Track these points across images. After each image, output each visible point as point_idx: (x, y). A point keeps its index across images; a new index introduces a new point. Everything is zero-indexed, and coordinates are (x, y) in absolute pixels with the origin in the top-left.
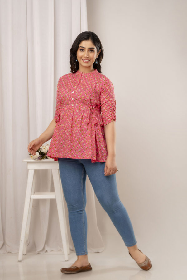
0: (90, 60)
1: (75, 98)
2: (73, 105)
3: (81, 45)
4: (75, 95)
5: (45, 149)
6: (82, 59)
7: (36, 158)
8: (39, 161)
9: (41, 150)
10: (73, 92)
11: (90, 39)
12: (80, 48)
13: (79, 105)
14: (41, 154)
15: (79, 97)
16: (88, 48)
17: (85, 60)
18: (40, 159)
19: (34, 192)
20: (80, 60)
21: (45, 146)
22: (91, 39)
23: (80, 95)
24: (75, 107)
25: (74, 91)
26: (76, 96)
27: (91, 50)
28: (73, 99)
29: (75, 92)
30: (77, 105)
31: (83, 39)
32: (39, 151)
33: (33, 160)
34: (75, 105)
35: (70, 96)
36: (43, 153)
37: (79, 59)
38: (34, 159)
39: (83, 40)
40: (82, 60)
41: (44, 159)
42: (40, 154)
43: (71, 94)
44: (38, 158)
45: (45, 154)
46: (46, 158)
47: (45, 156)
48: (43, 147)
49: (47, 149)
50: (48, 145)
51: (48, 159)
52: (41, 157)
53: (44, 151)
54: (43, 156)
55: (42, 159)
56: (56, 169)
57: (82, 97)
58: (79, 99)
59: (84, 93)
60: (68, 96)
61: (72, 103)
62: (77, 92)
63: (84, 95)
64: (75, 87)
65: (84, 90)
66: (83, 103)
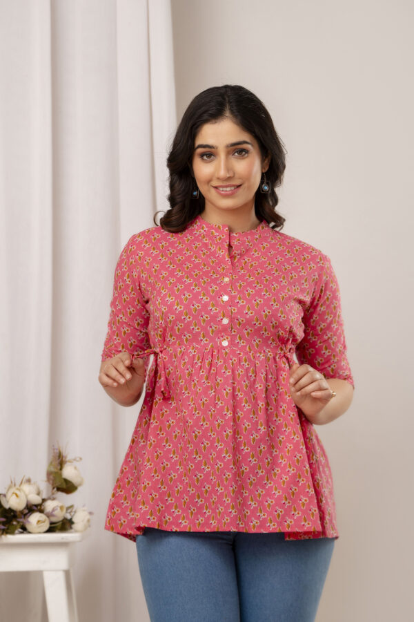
0: (239, 186)
1: (232, 320)
2: (225, 343)
4: (234, 310)
5: (17, 496)
6: (214, 187)
10: (226, 298)
11: (228, 113)
12: (200, 150)
13: (248, 342)
15: (250, 314)
16: (227, 146)
17: (225, 189)
20: (209, 191)
21: (17, 486)
23: (253, 309)
24: (233, 352)
25: (227, 293)
26: (239, 312)
28: (226, 321)
29: (232, 298)
30: (242, 343)
34: (232, 343)
35: (214, 310)
36: (10, 510)
37: (203, 188)
40: (213, 191)
41: (12, 533)
43: (216, 305)
45: (18, 513)
46: (20, 530)
47: (18, 522)
48: (10, 487)
49: (26, 496)
50: (29, 481)
51: (29, 533)
52: (3, 527)
53: (14, 502)
54: (10, 520)
55: (5, 531)
56: (58, 570)
57: (261, 316)
58: (249, 322)
59: (269, 299)
60: (208, 312)
61: (223, 334)
62: (240, 299)
63: (270, 307)
64: (227, 280)
65: (267, 292)
66: (260, 336)
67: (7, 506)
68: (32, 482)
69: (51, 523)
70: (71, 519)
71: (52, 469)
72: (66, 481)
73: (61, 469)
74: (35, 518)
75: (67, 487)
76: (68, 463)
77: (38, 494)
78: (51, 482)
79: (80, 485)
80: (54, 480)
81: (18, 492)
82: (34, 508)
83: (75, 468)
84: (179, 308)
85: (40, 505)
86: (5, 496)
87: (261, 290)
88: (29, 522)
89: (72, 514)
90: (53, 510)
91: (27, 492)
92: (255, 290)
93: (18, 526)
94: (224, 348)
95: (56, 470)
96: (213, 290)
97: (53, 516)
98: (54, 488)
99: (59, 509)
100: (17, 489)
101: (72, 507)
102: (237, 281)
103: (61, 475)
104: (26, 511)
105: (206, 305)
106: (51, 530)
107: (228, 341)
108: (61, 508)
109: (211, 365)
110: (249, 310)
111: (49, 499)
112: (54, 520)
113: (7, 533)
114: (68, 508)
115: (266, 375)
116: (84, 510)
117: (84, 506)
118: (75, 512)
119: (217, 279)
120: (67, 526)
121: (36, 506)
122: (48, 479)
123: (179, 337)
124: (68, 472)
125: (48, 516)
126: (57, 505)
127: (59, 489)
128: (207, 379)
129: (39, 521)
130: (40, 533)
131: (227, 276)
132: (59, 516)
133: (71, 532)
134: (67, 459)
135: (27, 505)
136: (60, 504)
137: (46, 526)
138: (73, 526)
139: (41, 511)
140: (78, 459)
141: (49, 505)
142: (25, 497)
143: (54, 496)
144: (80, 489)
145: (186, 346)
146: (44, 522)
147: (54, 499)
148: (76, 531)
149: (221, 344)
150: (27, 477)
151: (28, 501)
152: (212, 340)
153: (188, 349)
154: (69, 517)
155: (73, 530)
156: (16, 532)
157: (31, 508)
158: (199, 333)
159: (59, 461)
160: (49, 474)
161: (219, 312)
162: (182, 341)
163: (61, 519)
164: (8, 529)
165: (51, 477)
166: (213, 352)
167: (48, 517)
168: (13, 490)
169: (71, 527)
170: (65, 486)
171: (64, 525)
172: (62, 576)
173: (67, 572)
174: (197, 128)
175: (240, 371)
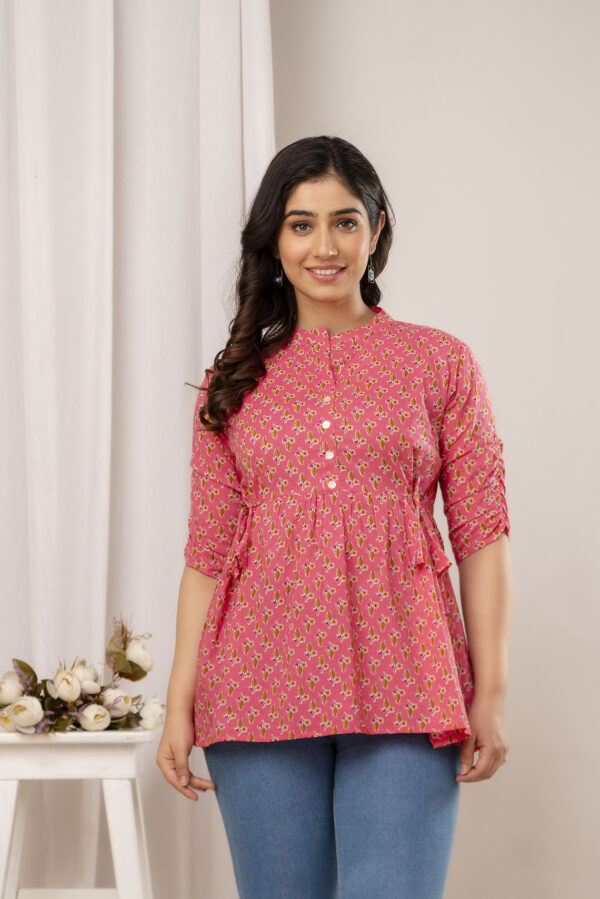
0: (342, 269)
1: (338, 452)
2: (332, 485)
3: (292, 206)
4: (339, 439)
5: (68, 682)
6: (308, 269)
7: (28, 727)
8: (41, 739)
9: (49, 687)
10: (326, 425)
11: (332, 170)
12: (292, 219)
13: (363, 481)
14: (52, 709)
15: (361, 442)
16: (331, 215)
17: (323, 272)
18: (43, 731)
19: (18, 889)
21: (68, 670)
22: (337, 169)
23: (364, 436)
24: (343, 496)
25: (328, 418)
26: (348, 441)
27: (343, 220)
28: (330, 455)
29: (335, 424)
30: (354, 484)
31: (302, 173)
32: (42, 694)
33: (13, 738)
34: (340, 483)
35: (313, 442)
36: (60, 700)
38: (19, 732)
39: (302, 179)
40: (306, 274)
41: (63, 730)
42: (44, 708)
43: (315, 435)
44: (36, 726)
45: (69, 705)
46: (72, 726)
47: (70, 716)
48: (59, 671)
49: (80, 683)
50: (83, 663)
51: (84, 730)
52: (50, 722)
53: (66, 691)
54: (59, 714)
55: (54, 728)
56: (124, 779)
57: (376, 444)
58: (361, 453)
59: (385, 421)
60: (305, 446)
61: (328, 473)
62: (346, 423)
63: (387, 432)
64: (327, 399)
65: (380, 410)
66: (379, 473)
67: (55, 696)
68: (87, 665)
69: (113, 719)
70: (138, 713)
71: (114, 649)
72: (132, 664)
73: (125, 649)
74: (91, 712)
75: (134, 672)
76: (133, 641)
77: (96, 680)
78: (112, 665)
79: (149, 670)
80: (116, 663)
81: (70, 679)
82: (91, 698)
83: (143, 647)
84: (267, 447)
85: (98, 695)
86: (52, 682)
87: (372, 409)
88: (84, 716)
89: (140, 707)
90: (116, 701)
91: (81, 677)
92: (366, 410)
93: (70, 721)
94: (331, 491)
95: (118, 650)
96: (310, 416)
97: (116, 709)
98: (115, 673)
99: (122, 699)
100: (69, 674)
101: (139, 697)
102: (341, 399)
103: (125, 656)
104: (81, 702)
105: (303, 436)
106: (112, 727)
107: (337, 482)
108: (126, 699)
109: (315, 516)
110: (359, 437)
111: (110, 687)
112: (117, 714)
113: (56, 730)
114: (134, 699)
115: (388, 523)
116: (155, 702)
117: (154, 697)
118: (143, 704)
119: (315, 400)
120: (133, 723)
121: (93, 695)
122: (108, 661)
123: (273, 487)
124: (135, 653)
125: (109, 708)
126: (121, 694)
127: (122, 675)
128: (312, 536)
129: (97, 716)
130: (98, 731)
131: (329, 395)
132: (124, 708)
133: (139, 731)
134: (132, 636)
135: (81, 695)
136: (124, 694)
137: (107, 722)
138: (141, 722)
139: (100, 703)
140: (147, 636)
141: (110, 696)
142: (78, 684)
143: (117, 683)
144: (149, 674)
145: (282, 497)
146: (103, 717)
147: (116, 687)
148: (145, 729)
149: (326, 486)
150: (80, 659)
151: (82, 690)
152: (314, 482)
153: (285, 500)
154: (135, 711)
155: (140, 728)
156: (68, 728)
157: (87, 699)
158: (297, 476)
159: (123, 637)
160: (109, 655)
161: (320, 444)
162: (277, 491)
163: (125, 713)
164: (56, 725)
165: (112, 659)
166: (317, 498)
167: (109, 710)
168: (63, 675)
169: (138, 725)
170: (130, 671)
171: (130, 721)
172: (126, 786)
173: (133, 781)
174: (290, 188)
175: (352, 522)
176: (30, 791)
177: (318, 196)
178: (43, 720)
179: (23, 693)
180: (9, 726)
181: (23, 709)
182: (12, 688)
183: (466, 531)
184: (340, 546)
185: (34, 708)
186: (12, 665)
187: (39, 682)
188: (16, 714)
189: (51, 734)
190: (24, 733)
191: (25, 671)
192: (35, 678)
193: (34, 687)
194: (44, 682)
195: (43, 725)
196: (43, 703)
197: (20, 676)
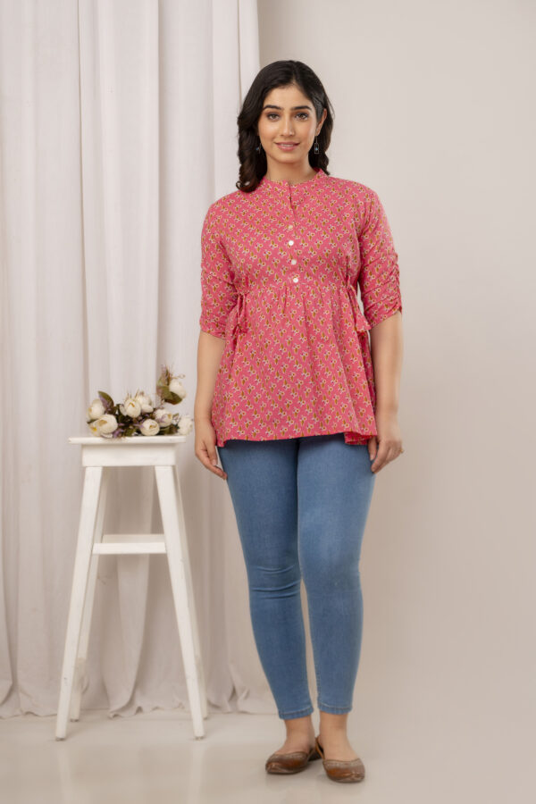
0: (297, 144)
1: (299, 260)
2: (296, 280)
3: (268, 102)
4: (300, 252)
5: (133, 405)
7: (108, 434)
8: (116, 441)
9: (121, 409)
10: (291, 243)
11: (294, 82)
12: (267, 111)
13: (315, 278)
14: (123, 422)
15: (314, 254)
16: (292, 110)
17: (286, 146)
18: (118, 436)
19: (103, 535)
20: (272, 147)
21: (133, 397)
22: (297, 81)
23: (315, 250)
24: (303, 287)
25: (292, 239)
26: (305, 253)
27: (300, 113)
28: (294, 262)
29: (296, 242)
30: (310, 279)
31: (275, 82)
32: (117, 413)
33: (98, 440)
34: (301, 279)
35: (283, 254)
36: (128, 417)
37: (266, 143)
38: (103, 437)
39: (275, 86)
40: (275, 147)
41: (130, 435)
42: (118, 422)
43: (284, 249)
44: (113, 433)
45: (134, 420)
46: (136, 433)
47: (134, 427)
48: (127, 399)
49: (141, 406)
50: (142, 394)
51: (144, 435)
52: (122, 431)
53: (131, 411)
54: (128, 425)
55: (124, 434)
56: (167, 466)
57: (323, 255)
58: (314, 261)
59: (328, 240)
60: (278, 257)
61: (294, 273)
62: (304, 242)
63: (329, 247)
64: (291, 227)
65: (325, 233)
66: (325, 273)
67: (125, 414)
68: (145, 394)
69: (161, 428)
70: (177, 425)
71: (161, 384)
72: (173, 394)
73: (168, 384)
74: (147, 424)
75: (174, 399)
76: (174, 380)
77: (150, 404)
78: (160, 394)
79: (184, 397)
80: (163, 393)
81: (134, 403)
82: (147, 415)
83: (180, 383)
84: (254, 258)
85: (152, 413)
86: (123, 405)
87: (320, 233)
88: (143, 427)
89: (178, 420)
90: (163, 417)
91: (141, 402)
92: (316, 233)
93: (134, 430)
94: (295, 284)
95: (164, 385)
96: (281, 238)
97: (162, 422)
98: (162, 400)
99: (167, 416)
100: (133, 400)
101: (177, 415)
102: (299, 227)
103: (168, 389)
104: (141, 418)
105: (277, 250)
106: (161, 433)
107: (299, 279)
108: (169, 416)
109: (286, 300)
110: (312, 250)
111: (159, 408)
112: (163, 425)
113: (126, 435)
114: (174, 416)
116: (187, 418)
117: (187, 414)
118: (180, 419)
119: (283, 228)
120: (174, 430)
121: (149, 414)
123: (258, 282)
124: (175, 387)
125: (159, 422)
126: (166, 413)
127: (167, 401)
128: (284, 313)
129: (151, 426)
130: (152, 436)
131: (291, 224)
132: (168, 422)
133: (178, 435)
134: (173, 376)
135: (141, 413)
136: (168, 413)
137: (157, 430)
138: (179, 430)
139: (153, 418)
140: (182, 376)
141: (159, 414)
142: (139, 406)
143: (164, 406)
144: (184, 400)
145: (264, 288)
146: (155, 427)
147: (163, 408)
148: (181, 435)
149: (293, 281)
150: (141, 390)
151: (142, 410)
152: (285, 279)
153: (266, 290)
154: (175, 423)
156: (133, 434)
157: (145, 416)
158: (274, 275)
159: (167, 377)
160: (158, 388)
161: (288, 255)
162: (261, 284)
163: (169, 424)
164: (126, 432)
165: (160, 391)
166: (287, 289)
168: (129, 401)
169: (177, 432)
170: (171, 398)
171: (171, 429)
172: (169, 470)
173: (174, 467)
174: (267, 92)
175: (309, 302)
176: (110, 474)
177: (285, 97)
178: (117, 429)
179: (105, 412)
180: (97, 433)
181: (105, 422)
182: (98, 409)
183: (376, 309)
184: (302, 318)
185: (111, 422)
186: (98, 395)
187: (115, 405)
188: (101, 425)
189: (122, 438)
190: (106, 438)
191: (106, 399)
192: (113, 403)
193: (111, 408)
194: (118, 405)
195: (117, 432)
196: (117, 419)
197: (103, 402)
